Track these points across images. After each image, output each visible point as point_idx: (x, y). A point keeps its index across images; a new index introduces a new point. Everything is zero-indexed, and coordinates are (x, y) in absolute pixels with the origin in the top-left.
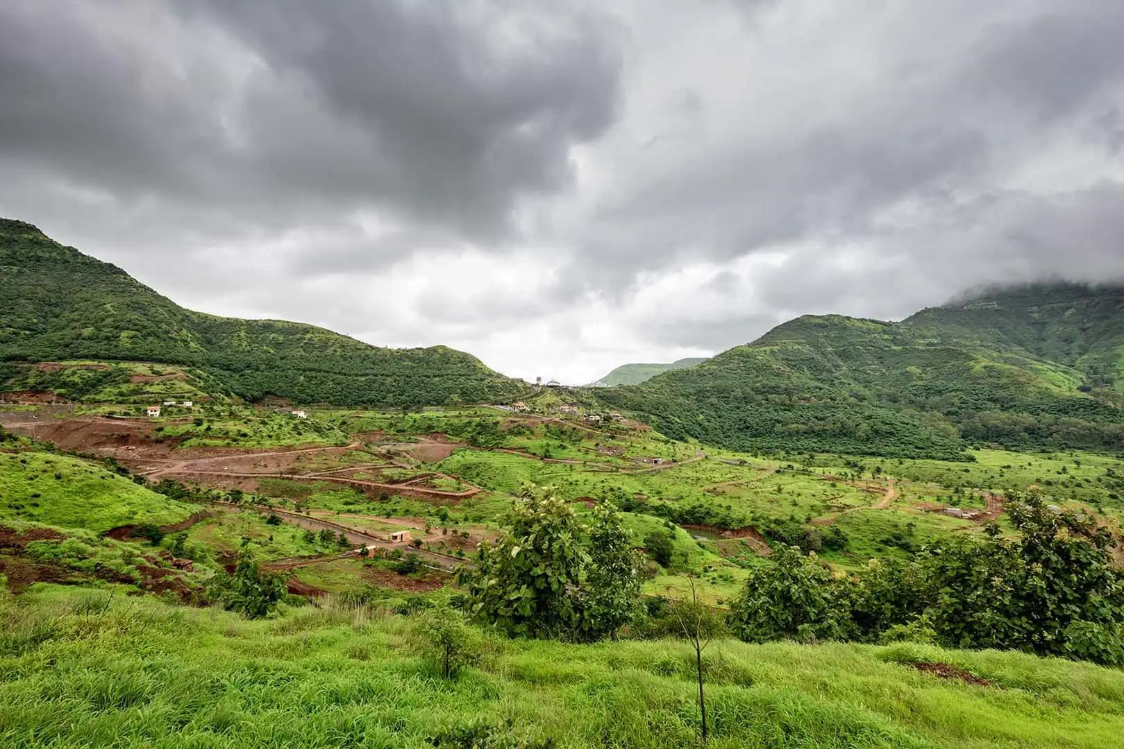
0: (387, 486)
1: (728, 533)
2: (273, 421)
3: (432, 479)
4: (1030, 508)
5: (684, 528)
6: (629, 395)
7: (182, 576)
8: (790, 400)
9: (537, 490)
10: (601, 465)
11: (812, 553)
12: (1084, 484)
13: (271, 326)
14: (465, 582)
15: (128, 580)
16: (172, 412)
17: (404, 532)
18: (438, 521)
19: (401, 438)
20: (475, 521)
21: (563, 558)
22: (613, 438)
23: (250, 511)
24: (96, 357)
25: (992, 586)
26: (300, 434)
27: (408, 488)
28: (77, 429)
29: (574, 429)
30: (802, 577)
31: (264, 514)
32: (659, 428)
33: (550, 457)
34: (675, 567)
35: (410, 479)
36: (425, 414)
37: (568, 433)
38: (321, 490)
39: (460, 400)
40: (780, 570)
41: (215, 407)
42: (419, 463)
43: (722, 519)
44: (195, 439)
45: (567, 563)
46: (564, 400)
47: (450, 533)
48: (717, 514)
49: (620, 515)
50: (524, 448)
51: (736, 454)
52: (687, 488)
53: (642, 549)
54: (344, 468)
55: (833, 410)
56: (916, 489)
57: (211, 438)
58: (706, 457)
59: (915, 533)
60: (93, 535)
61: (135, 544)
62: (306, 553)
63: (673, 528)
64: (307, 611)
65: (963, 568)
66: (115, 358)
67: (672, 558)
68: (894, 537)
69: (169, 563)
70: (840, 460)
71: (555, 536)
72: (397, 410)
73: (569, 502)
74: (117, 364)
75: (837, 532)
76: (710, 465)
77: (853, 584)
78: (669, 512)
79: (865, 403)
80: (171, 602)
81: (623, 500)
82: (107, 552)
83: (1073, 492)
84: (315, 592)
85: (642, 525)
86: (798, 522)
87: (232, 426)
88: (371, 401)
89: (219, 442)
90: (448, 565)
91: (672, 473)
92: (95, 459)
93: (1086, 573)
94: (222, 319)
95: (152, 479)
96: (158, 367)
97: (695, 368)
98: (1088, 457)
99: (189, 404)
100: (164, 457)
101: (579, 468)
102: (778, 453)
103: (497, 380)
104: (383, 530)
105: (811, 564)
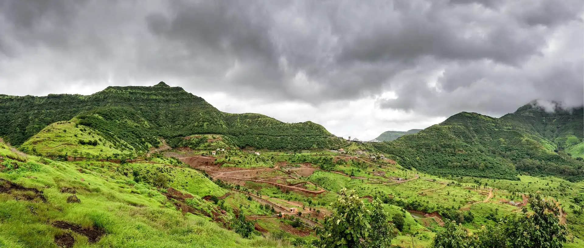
0: (288, 186)
1: (427, 214)
2: (249, 156)
3: (306, 184)
4: (537, 200)
5: (409, 212)
6: (388, 146)
7: (223, 217)
8: (455, 151)
9: (348, 192)
10: (375, 180)
11: (460, 224)
12: (553, 190)
13: (247, 116)
14: (319, 233)
15: (209, 216)
16: (219, 153)
17: (295, 208)
18: (308, 204)
19: (294, 165)
20: (322, 205)
21: (359, 225)
22: (380, 167)
23: (242, 194)
24: (199, 133)
25: (523, 236)
26: (257, 162)
27: (297, 188)
28: (195, 160)
29: (364, 162)
30: (456, 236)
31: (247, 195)
32: (400, 163)
33: (353, 176)
34: (406, 231)
35: (297, 184)
36: (303, 154)
37: (362, 164)
38: (265, 187)
39: (317, 147)
40: (448, 233)
41: (231, 151)
42: (301, 176)
43: (425, 208)
44: (225, 164)
45: (361, 227)
46: (360, 148)
47: (312, 210)
48: (423, 205)
49: (383, 205)
50: (343, 171)
51: (432, 176)
52: (411, 192)
53: (391, 222)
54: (273, 178)
55: (471, 156)
56: (500, 193)
57: (230, 163)
58: (419, 178)
59: (498, 213)
60: (200, 198)
61: (210, 203)
62: (260, 213)
63: (405, 212)
64: (261, 238)
65: (514, 228)
66: (203, 133)
67: (404, 227)
68: (491, 215)
69: (220, 211)
70: (472, 179)
71: (355, 214)
72: (292, 152)
73: (361, 198)
74: (204, 135)
75: (470, 214)
76: (421, 181)
77: (475, 238)
78: (403, 204)
79: (483, 153)
80: (220, 226)
81: (384, 198)
82: (204, 204)
83: (550, 193)
84: (263, 230)
85: (392, 210)
86: (455, 209)
87: (236, 159)
88: (282, 148)
89: (232, 165)
90: (312, 225)
91: (405, 185)
92: (200, 170)
93: (552, 228)
94: (232, 114)
95: (214, 178)
96: (215, 136)
97: (416, 134)
98: (555, 178)
99: (223, 150)
100: (217, 170)
101: (366, 181)
102: (449, 176)
103: (332, 138)
104: (287, 206)
105: (459, 229)
